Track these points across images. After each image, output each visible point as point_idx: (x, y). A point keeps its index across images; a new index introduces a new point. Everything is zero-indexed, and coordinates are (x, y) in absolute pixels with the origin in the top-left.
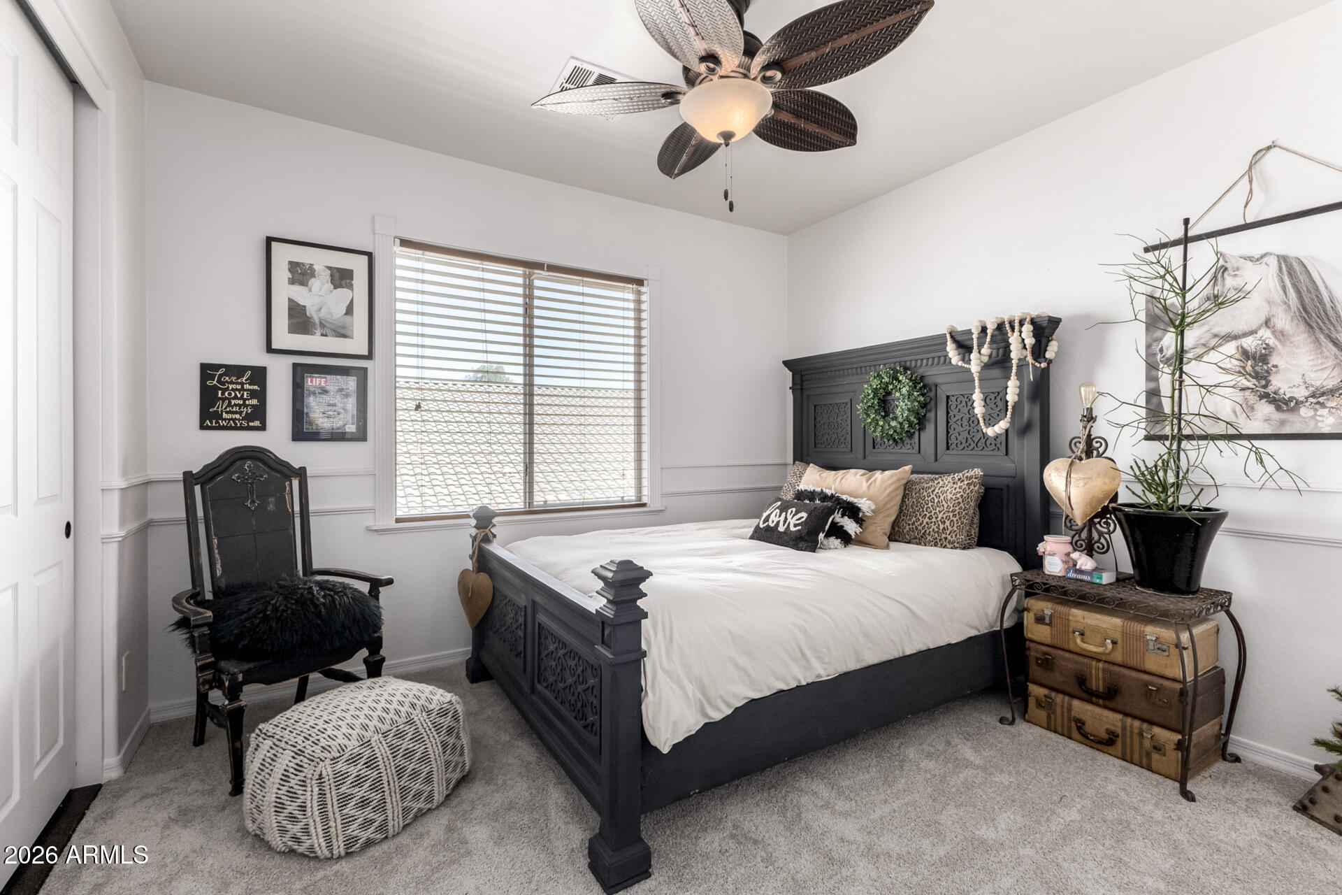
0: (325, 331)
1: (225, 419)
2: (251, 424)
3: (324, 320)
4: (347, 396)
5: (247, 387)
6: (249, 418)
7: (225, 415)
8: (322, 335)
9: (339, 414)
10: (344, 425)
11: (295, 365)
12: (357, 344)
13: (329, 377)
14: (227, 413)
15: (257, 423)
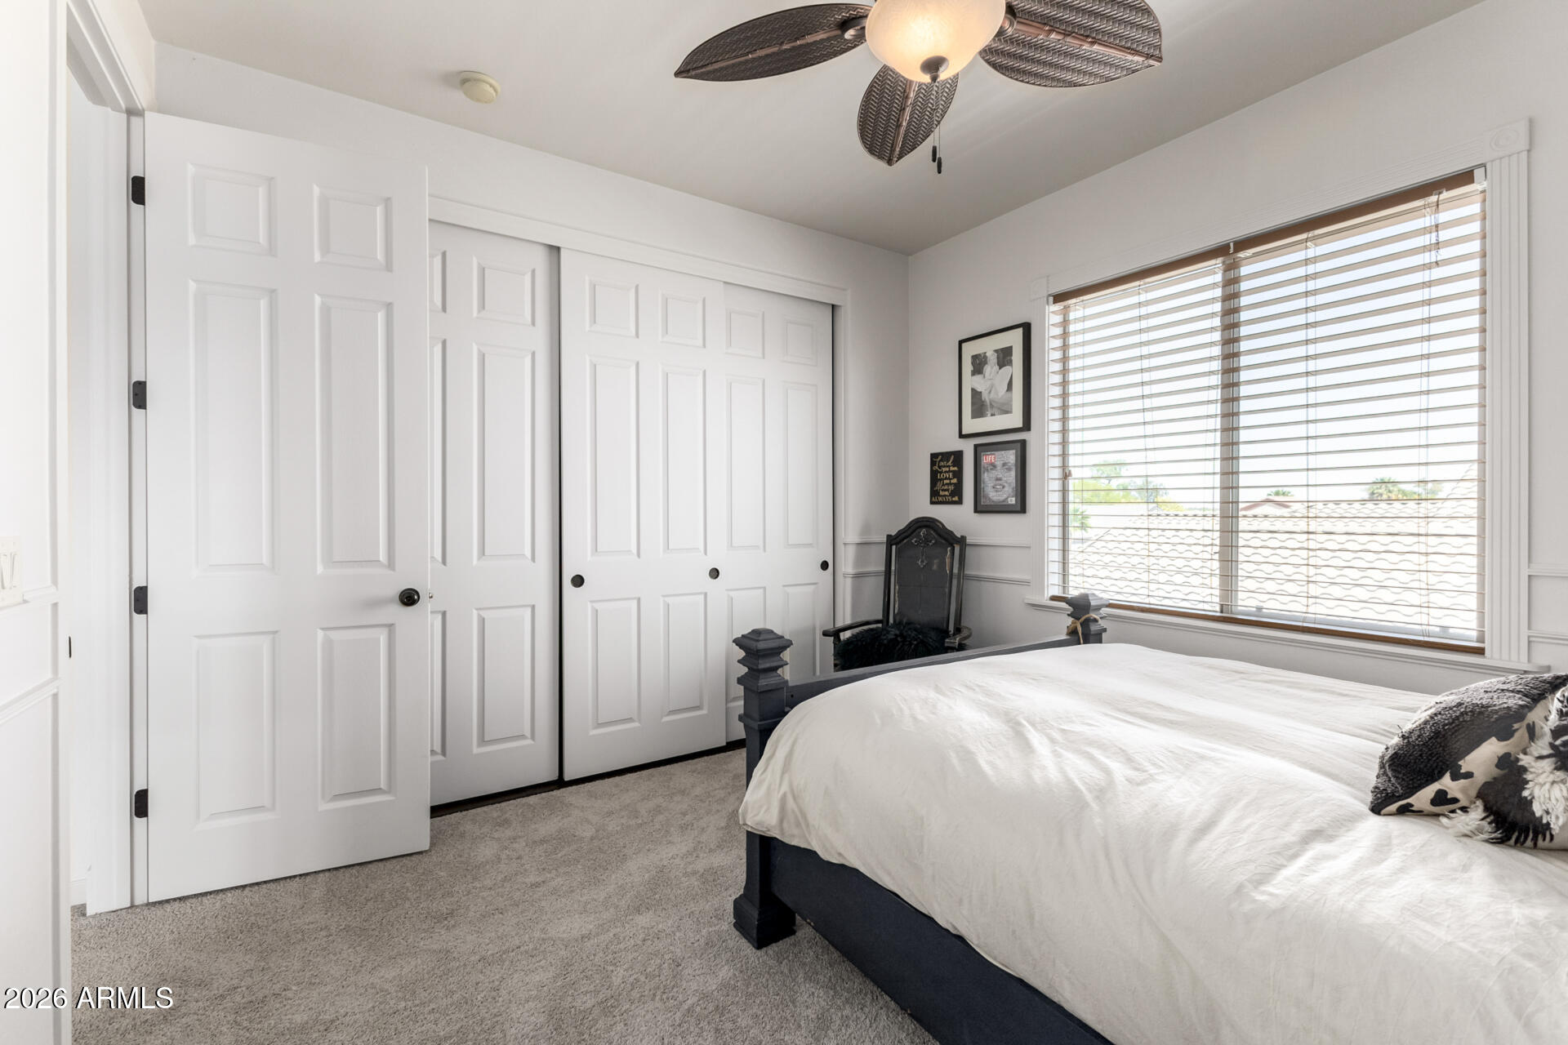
0: (995, 411)
1: (941, 496)
2: (954, 499)
3: (994, 402)
4: (1009, 469)
5: (952, 469)
6: (953, 494)
7: (941, 493)
8: (992, 415)
9: (1004, 487)
10: (1007, 498)
11: (976, 446)
12: (1015, 419)
13: (996, 453)
14: (942, 490)
15: (956, 499)
